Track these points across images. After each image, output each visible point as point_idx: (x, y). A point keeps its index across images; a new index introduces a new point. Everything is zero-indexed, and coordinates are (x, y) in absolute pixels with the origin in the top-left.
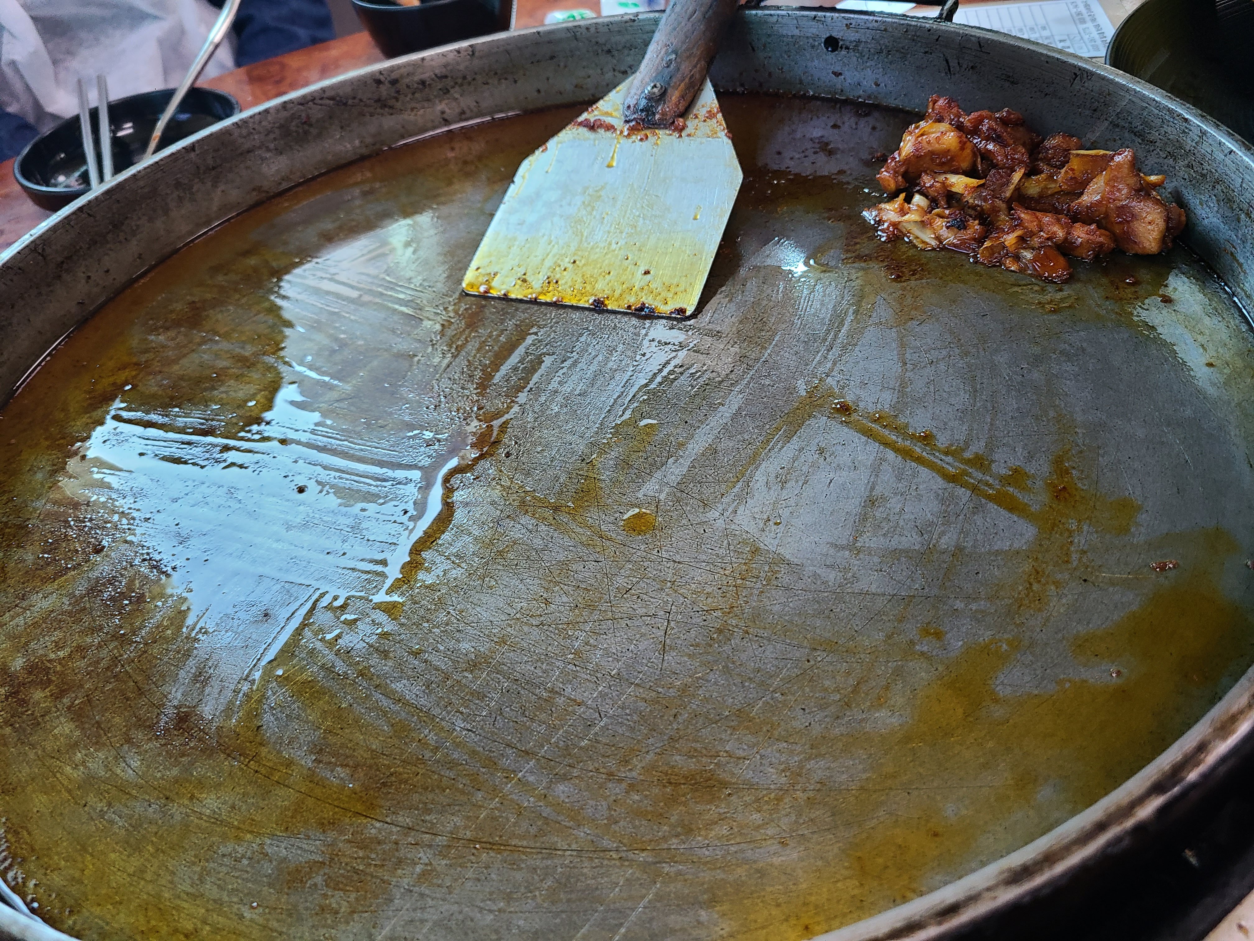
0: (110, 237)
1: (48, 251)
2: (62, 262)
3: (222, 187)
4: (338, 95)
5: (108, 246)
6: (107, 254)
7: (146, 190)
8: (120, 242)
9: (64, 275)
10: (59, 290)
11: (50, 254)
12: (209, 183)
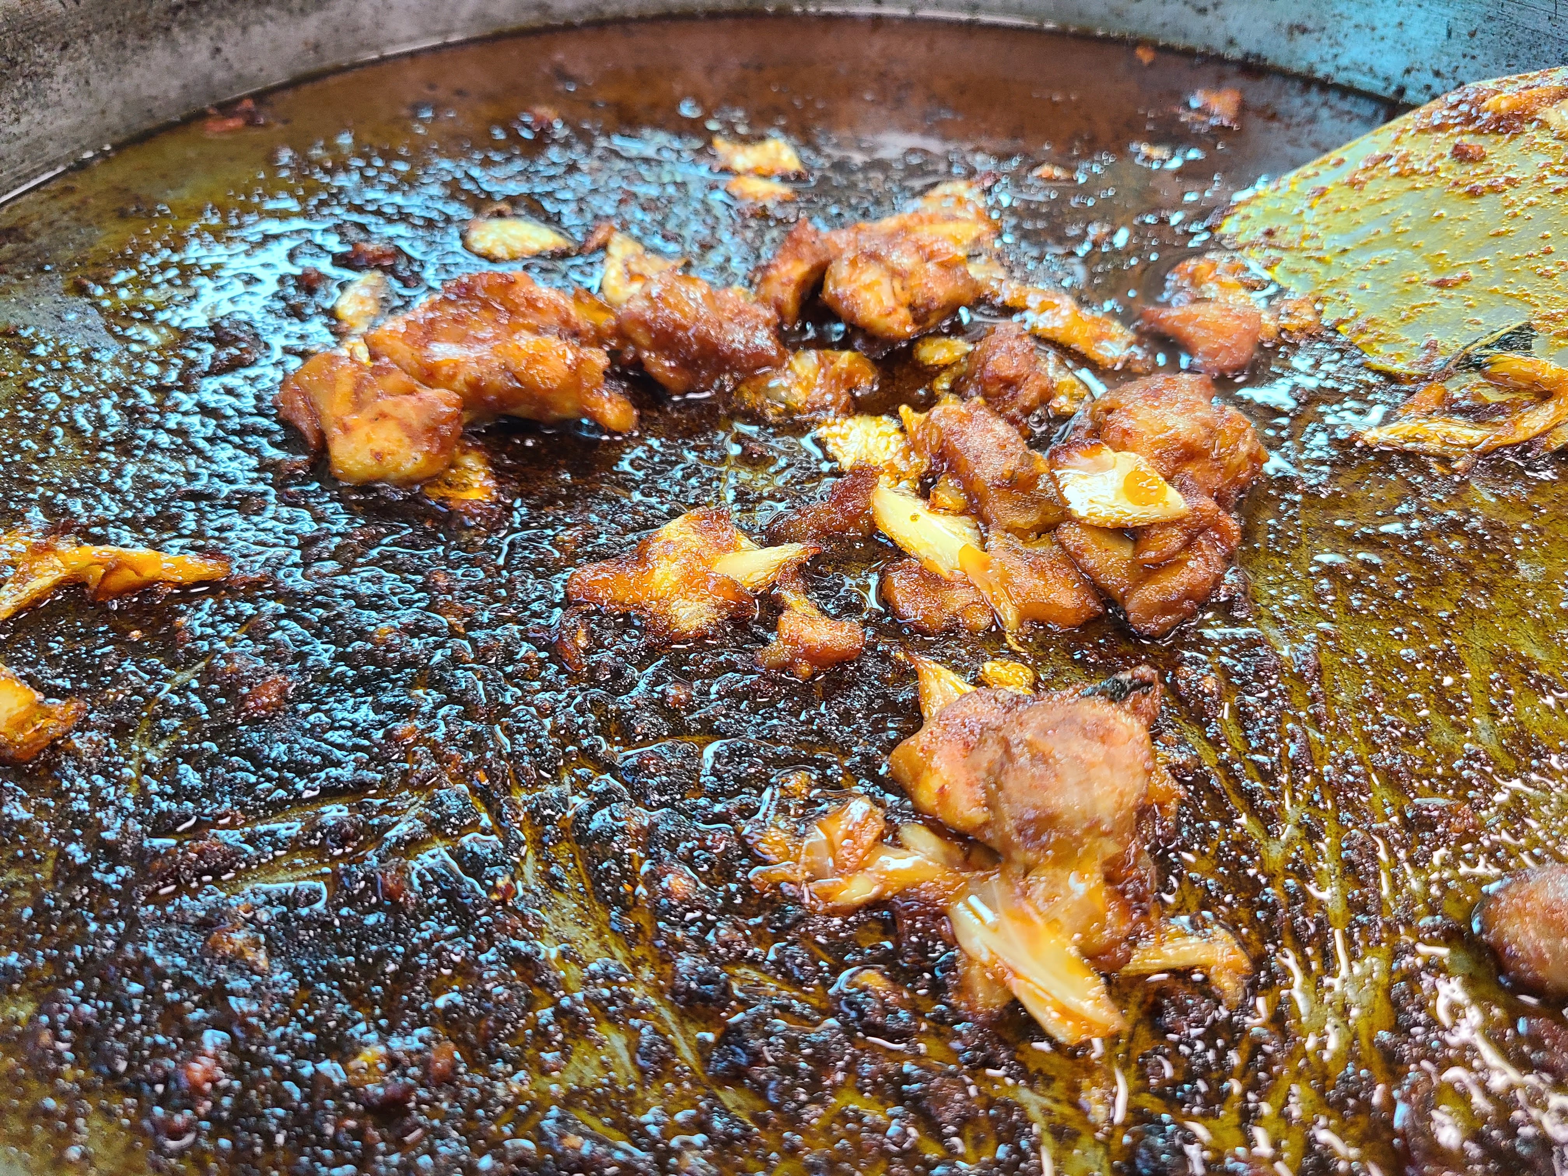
9: (176, 30)
10: (158, 51)
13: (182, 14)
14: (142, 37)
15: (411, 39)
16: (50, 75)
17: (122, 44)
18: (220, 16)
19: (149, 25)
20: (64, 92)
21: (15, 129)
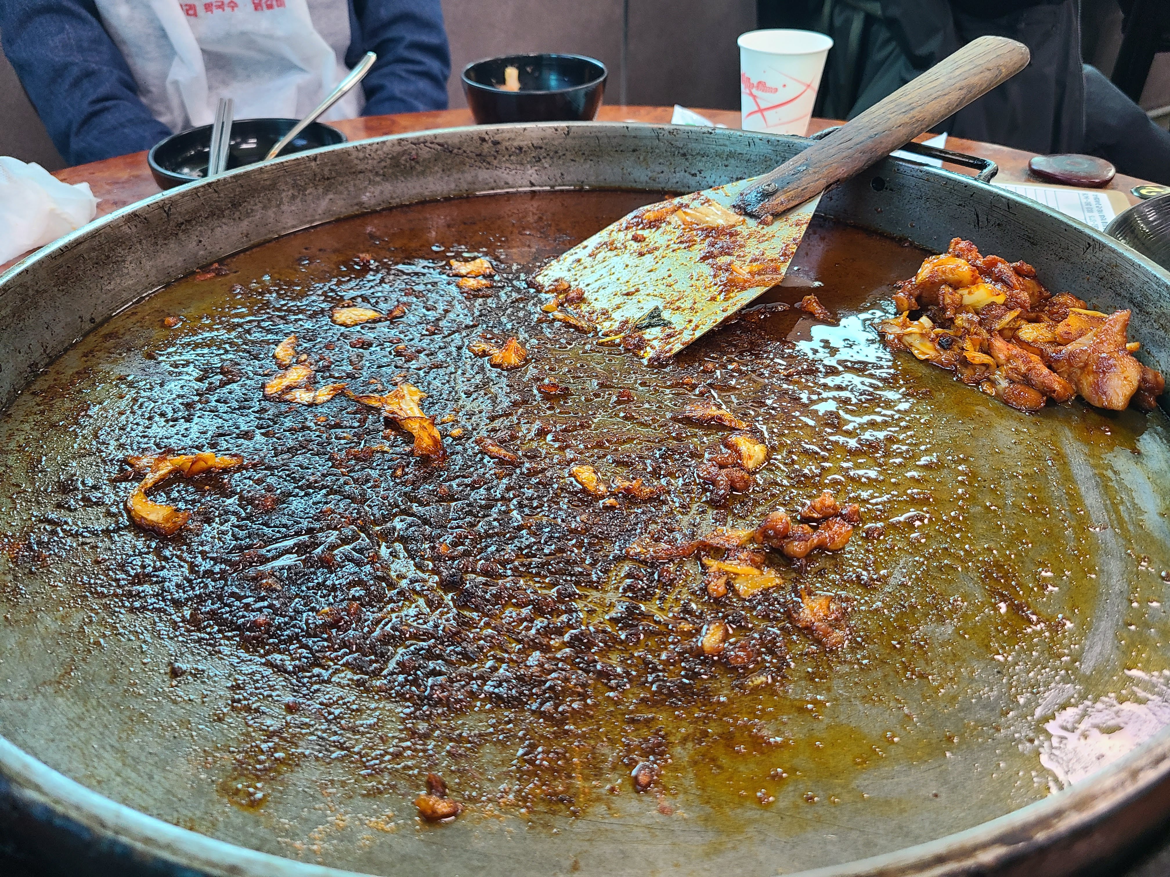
0: (227, 212)
1: (173, 211)
2: (182, 224)
3: (331, 196)
4: (447, 143)
5: (224, 220)
6: (221, 227)
7: (268, 183)
8: (234, 219)
9: (180, 234)
10: (173, 245)
11: (174, 214)
12: (321, 190)
13: (183, 227)
14: (165, 239)
15: (294, 227)
16: (124, 261)
17: (156, 243)
18: (201, 226)
19: (168, 234)
20: (130, 268)
21: (109, 288)
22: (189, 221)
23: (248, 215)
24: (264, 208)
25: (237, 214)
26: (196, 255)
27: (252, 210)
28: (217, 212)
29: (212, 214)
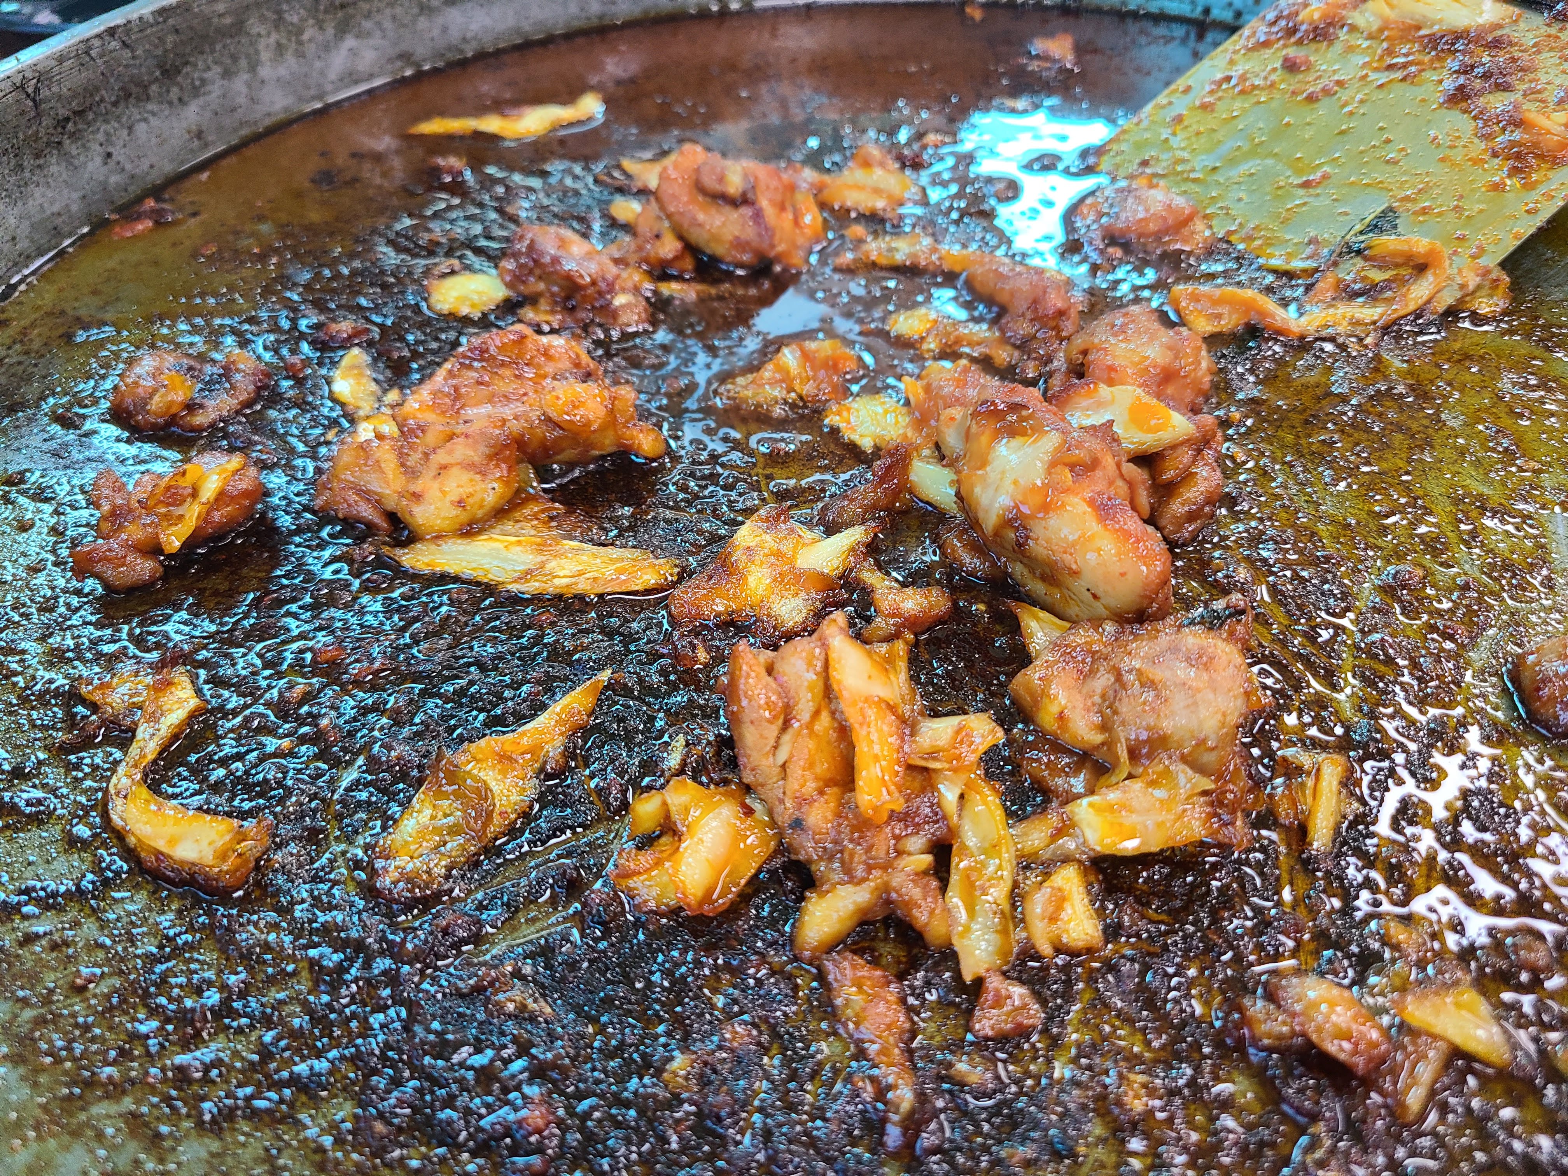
0: (154, 88)
1: (44, 93)
2: (67, 120)
3: (350, 42)
5: (150, 107)
6: (145, 120)
7: (228, 20)
8: (170, 103)
9: (66, 142)
10: (55, 167)
11: (47, 100)
12: (330, 31)
13: (70, 126)
14: (37, 156)
17: (20, 167)
18: (107, 122)
19: (41, 145)
22: (79, 113)
23: (196, 92)
24: (227, 74)
25: (175, 92)
26: (104, 186)
27: (203, 81)
28: (134, 90)
29: (126, 95)
